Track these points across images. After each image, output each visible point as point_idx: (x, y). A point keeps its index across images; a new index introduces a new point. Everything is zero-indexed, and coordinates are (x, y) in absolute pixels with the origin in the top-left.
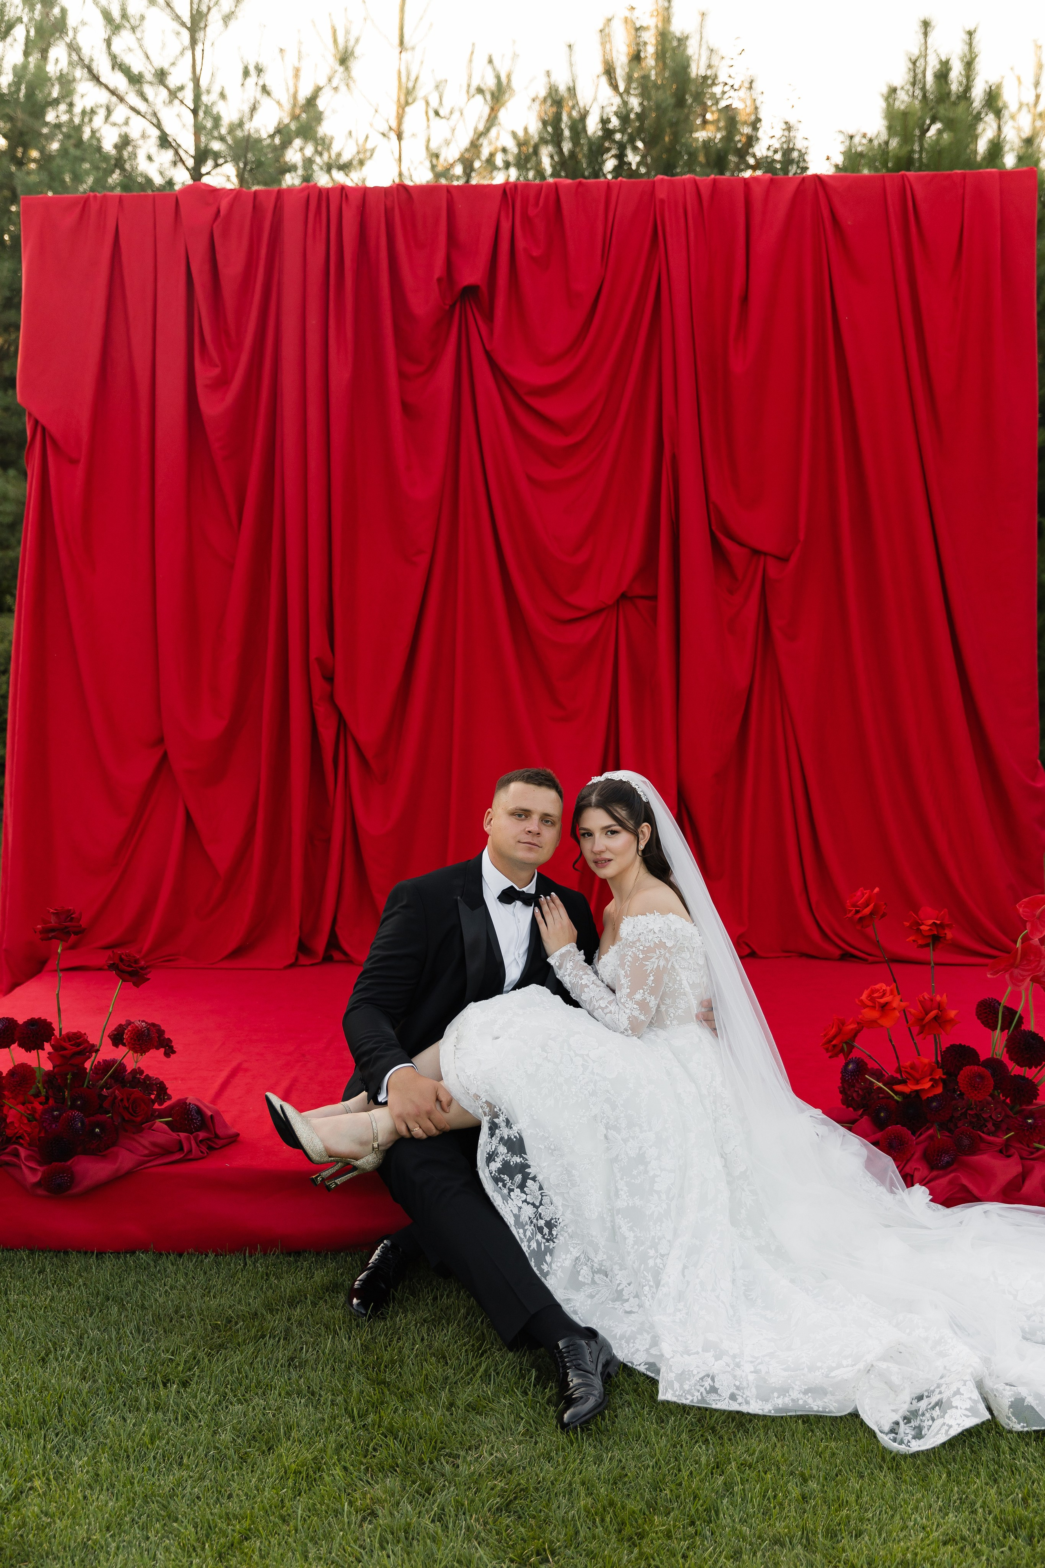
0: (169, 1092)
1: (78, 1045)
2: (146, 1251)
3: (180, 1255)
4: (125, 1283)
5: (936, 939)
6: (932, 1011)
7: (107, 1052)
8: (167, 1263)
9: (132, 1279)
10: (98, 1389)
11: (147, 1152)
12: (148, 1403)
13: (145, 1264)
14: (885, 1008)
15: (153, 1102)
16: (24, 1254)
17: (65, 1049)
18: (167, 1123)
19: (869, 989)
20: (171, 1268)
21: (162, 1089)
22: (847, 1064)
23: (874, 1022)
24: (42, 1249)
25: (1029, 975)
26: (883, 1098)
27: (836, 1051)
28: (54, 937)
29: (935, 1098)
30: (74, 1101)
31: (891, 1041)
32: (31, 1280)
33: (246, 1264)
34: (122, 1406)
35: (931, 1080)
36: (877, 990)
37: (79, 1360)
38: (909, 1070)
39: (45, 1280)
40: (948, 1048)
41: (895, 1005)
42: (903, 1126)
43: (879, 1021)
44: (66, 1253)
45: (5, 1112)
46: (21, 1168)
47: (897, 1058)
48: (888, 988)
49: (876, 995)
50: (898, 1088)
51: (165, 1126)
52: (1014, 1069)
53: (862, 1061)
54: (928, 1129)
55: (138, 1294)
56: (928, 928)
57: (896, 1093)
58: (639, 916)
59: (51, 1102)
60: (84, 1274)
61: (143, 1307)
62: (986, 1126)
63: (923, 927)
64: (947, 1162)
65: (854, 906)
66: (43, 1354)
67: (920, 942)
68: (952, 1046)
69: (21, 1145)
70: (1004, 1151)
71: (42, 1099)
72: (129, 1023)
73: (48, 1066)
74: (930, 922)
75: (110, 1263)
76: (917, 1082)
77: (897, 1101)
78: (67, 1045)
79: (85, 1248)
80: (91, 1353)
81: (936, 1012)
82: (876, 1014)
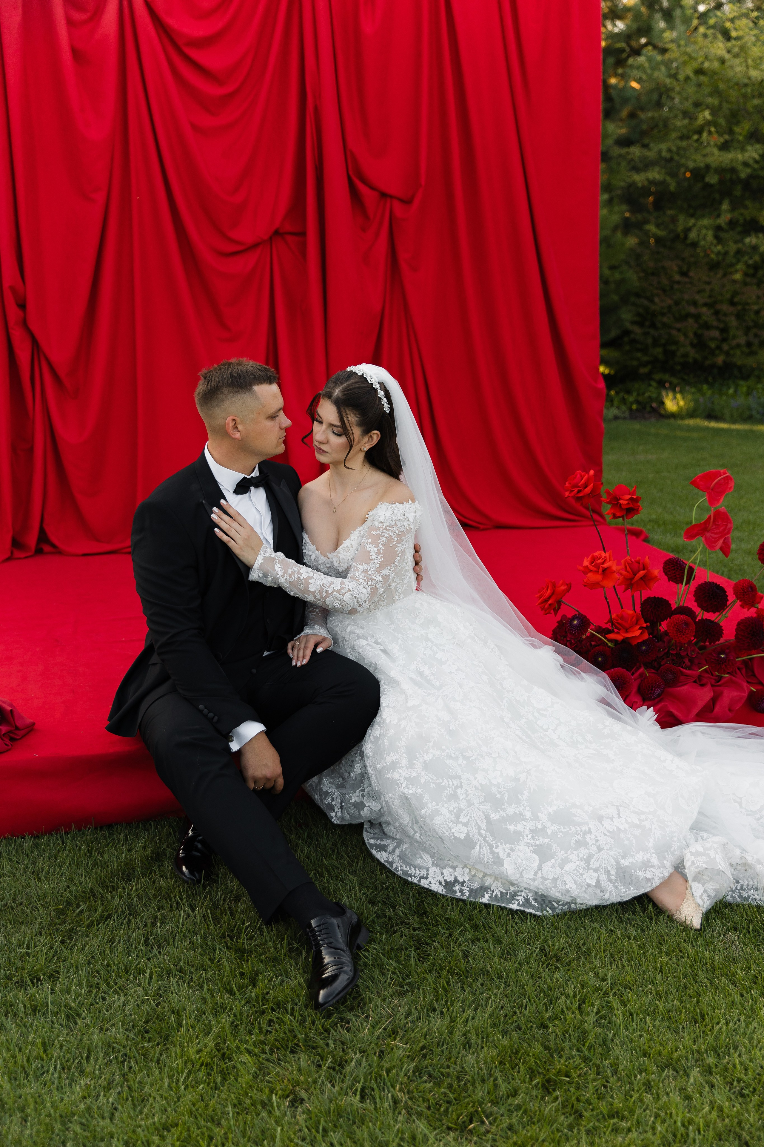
6: (639, 571)
14: (606, 572)
19: (590, 557)
23: (598, 583)
25: (720, 538)
26: (598, 645)
27: (550, 608)
29: (644, 643)
31: (606, 598)
35: (640, 629)
36: (600, 558)
38: (619, 621)
40: (645, 601)
41: (614, 568)
42: (624, 667)
43: (601, 583)
47: (610, 612)
48: (608, 555)
49: (600, 561)
50: (611, 636)
52: (701, 614)
53: (585, 616)
54: (639, 668)
56: (627, 502)
57: (609, 640)
58: (397, 504)
62: (684, 662)
63: (621, 502)
64: (659, 694)
65: (576, 486)
68: (649, 598)
70: (701, 682)
74: (627, 497)
76: (627, 631)
77: (609, 647)
81: (642, 573)
82: (598, 577)
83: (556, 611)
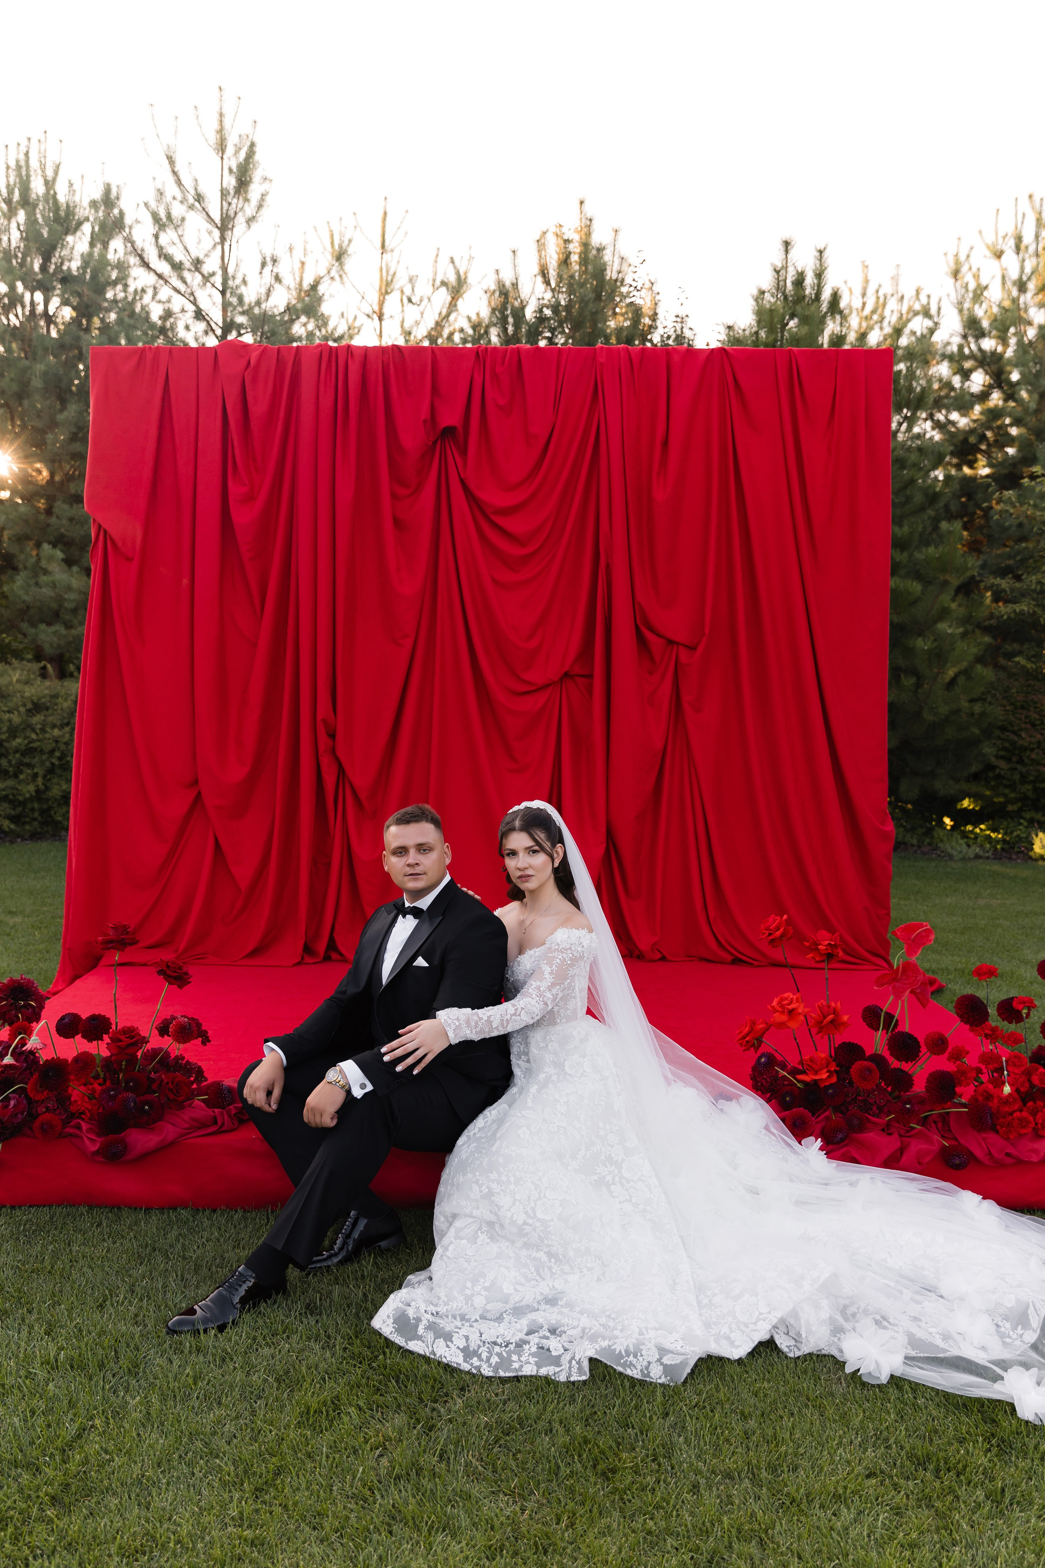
0: (205, 1074)
1: (132, 1037)
2: (185, 1207)
3: (214, 1211)
4: (169, 1236)
5: (830, 956)
6: (829, 1015)
7: (155, 1042)
8: (204, 1218)
9: (175, 1233)
10: (148, 1333)
11: (187, 1126)
12: (191, 1346)
13: (185, 1219)
14: (792, 1013)
15: (192, 1083)
16: (83, 1209)
17: (121, 1041)
18: (203, 1101)
19: (780, 996)
20: (206, 1223)
21: (200, 1072)
22: (760, 1058)
23: (783, 1023)
24: (99, 1206)
25: (907, 988)
26: (787, 1085)
27: (749, 1045)
28: (113, 948)
29: (831, 1086)
30: (127, 1083)
31: (795, 1039)
32: (90, 1233)
33: (268, 1219)
34: (168, 1349)
35: (828, 1072)
36: (786, 999)
37: (131, 1306)
38: (809, 1063)
39: (101, 1233)
40: (840, 1045)
41: (800, 1010)
42: (805, 1108)
43: (788, 1024)
44: (119, 1208)
45: (70, 1091)
46: (82, 1138)
47: (799, 1052)
48: (795, 997)
49: (785, 1002)
50: (801, 1077)
51: (203, 1104)
52: (893, 1063)
53: (773, 1055)
54: (825, 1111)
55: (179, 1246)
56: (825, 947)
57: (799, 1081)
59: (108, 1083)
60: (135, 1228)
61: (184, 1258)
62: (872, 1110)
63: (820, 947)
64: (841, 1139)
65: (767, 929)
66: (101, 1300)
67: (817, 959)
68: (844, 1043)
69: (83, 1120)
70: (887, 1129)
71: (101, 1081)
72: (174, 1018)
73: (105, 1053)
74: (826, 943)
75: (155, 1218)
76: (816, 1073)
77: (799, 1088)
78: (122, 1037)
79: (134, 1205)
80: (141, 1300)
81: (832, 1016)
82: (784, 1018)
83: (757, 1049)
